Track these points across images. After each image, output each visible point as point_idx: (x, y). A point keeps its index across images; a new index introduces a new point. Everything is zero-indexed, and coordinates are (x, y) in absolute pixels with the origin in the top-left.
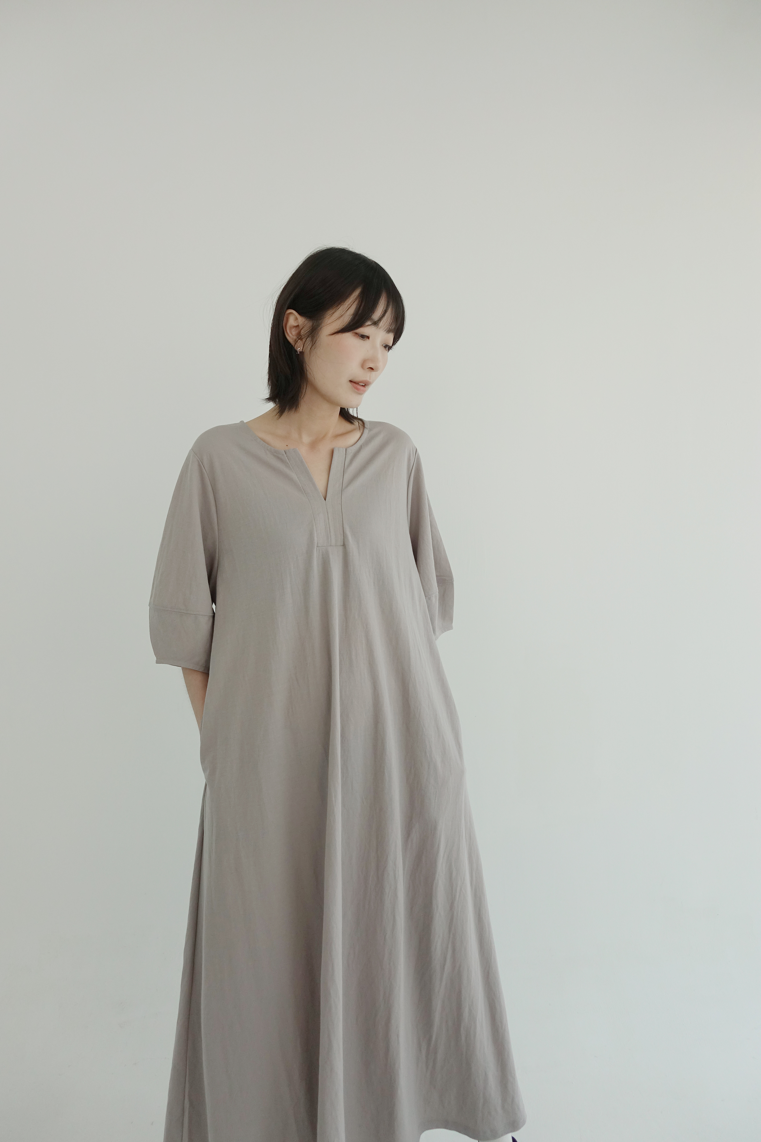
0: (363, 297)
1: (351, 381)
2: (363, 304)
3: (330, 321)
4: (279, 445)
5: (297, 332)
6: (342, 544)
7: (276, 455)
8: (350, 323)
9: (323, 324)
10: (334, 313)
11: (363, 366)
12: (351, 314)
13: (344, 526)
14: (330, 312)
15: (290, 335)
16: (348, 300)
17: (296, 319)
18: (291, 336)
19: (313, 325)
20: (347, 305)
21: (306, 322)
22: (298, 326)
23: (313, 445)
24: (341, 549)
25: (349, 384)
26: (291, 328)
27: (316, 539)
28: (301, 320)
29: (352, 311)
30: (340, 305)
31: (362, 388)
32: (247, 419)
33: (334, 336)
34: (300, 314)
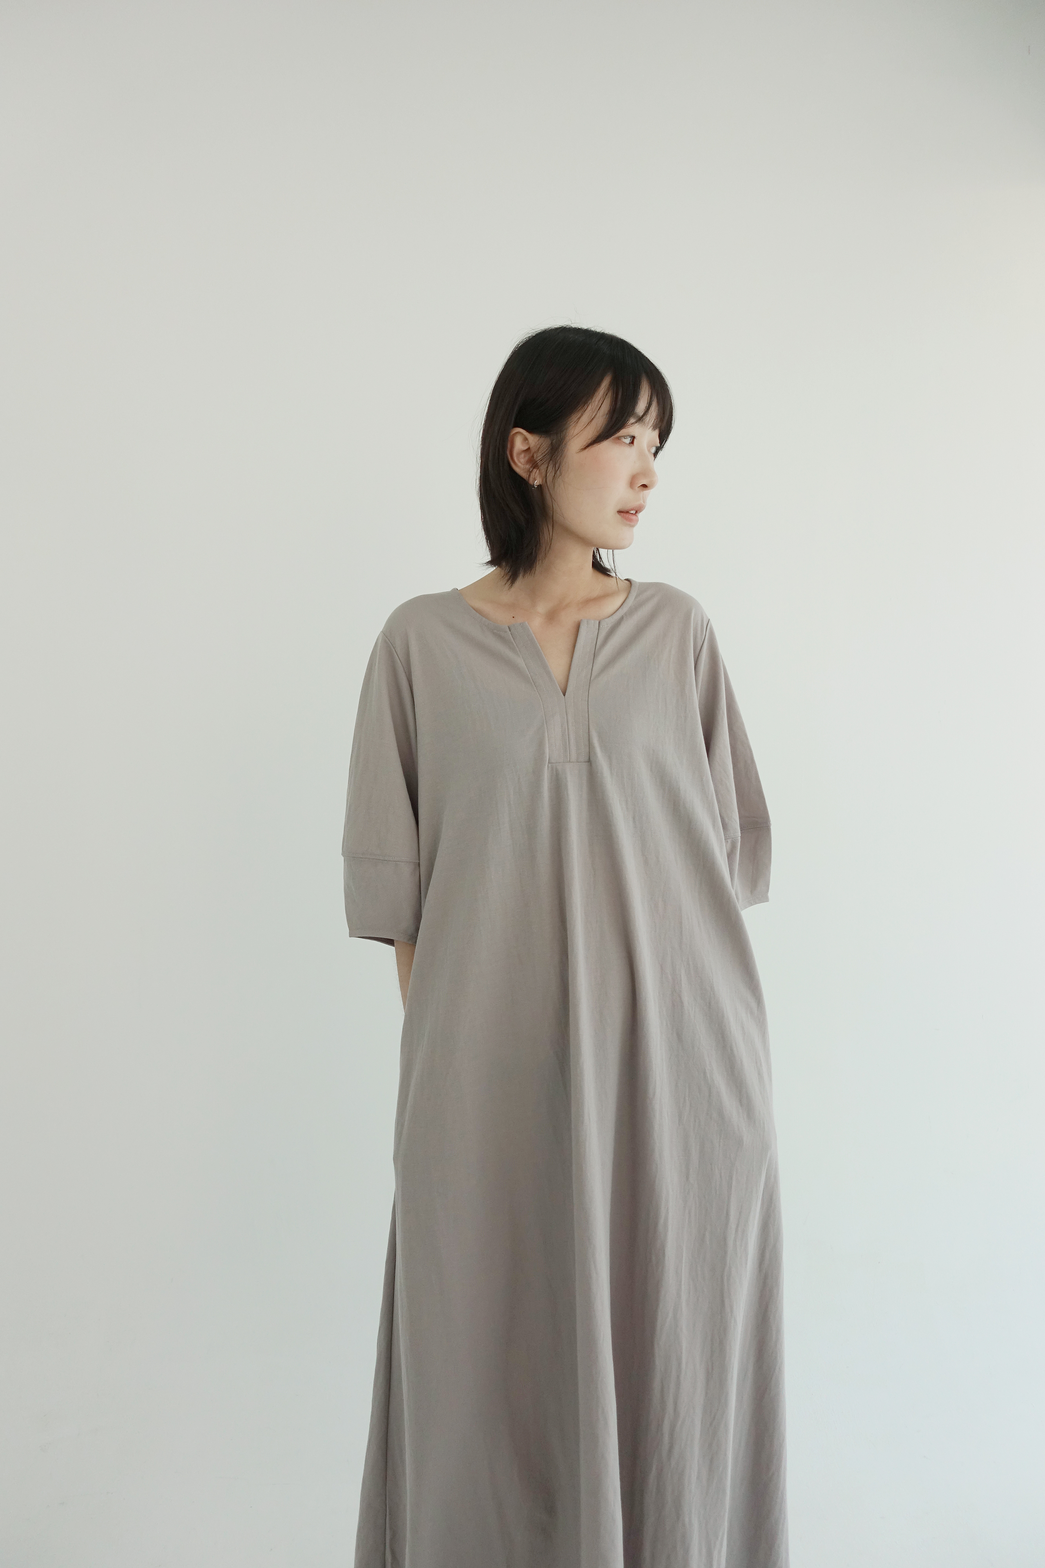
0: (615, 385)
1: (620, 512)
2: (620, 394)
3: (576, 431)
4: (502, 617)
5: (527, 458)
6: (587, 759)
7: (498, 633)
8: (607, 425)
9: (567, 438)
10: (579, 418)
11: (632, 484)
12: (606, 412)
13: (590, 729)
14: (574, 417)
15: (519, 464)
16: (596, 394)
17: (526, 439)
18: (520, 466)
19: (552, 443)
20: (596, 403)
21: (542, 439)
22: (529, 449)
23: (552, 617)
24: (584, 767)
25: (618, 516)
26: (519, 454)
27: (547, 751)
28: (533, 440)
29: (606, 407)
30: (586, 405)
31: (634, 517)
32: (461, 585)
33: (587, 449)
34: (530, 430)
